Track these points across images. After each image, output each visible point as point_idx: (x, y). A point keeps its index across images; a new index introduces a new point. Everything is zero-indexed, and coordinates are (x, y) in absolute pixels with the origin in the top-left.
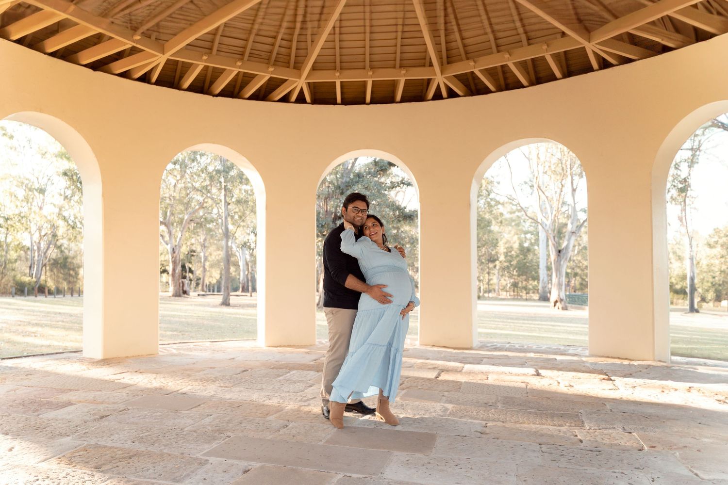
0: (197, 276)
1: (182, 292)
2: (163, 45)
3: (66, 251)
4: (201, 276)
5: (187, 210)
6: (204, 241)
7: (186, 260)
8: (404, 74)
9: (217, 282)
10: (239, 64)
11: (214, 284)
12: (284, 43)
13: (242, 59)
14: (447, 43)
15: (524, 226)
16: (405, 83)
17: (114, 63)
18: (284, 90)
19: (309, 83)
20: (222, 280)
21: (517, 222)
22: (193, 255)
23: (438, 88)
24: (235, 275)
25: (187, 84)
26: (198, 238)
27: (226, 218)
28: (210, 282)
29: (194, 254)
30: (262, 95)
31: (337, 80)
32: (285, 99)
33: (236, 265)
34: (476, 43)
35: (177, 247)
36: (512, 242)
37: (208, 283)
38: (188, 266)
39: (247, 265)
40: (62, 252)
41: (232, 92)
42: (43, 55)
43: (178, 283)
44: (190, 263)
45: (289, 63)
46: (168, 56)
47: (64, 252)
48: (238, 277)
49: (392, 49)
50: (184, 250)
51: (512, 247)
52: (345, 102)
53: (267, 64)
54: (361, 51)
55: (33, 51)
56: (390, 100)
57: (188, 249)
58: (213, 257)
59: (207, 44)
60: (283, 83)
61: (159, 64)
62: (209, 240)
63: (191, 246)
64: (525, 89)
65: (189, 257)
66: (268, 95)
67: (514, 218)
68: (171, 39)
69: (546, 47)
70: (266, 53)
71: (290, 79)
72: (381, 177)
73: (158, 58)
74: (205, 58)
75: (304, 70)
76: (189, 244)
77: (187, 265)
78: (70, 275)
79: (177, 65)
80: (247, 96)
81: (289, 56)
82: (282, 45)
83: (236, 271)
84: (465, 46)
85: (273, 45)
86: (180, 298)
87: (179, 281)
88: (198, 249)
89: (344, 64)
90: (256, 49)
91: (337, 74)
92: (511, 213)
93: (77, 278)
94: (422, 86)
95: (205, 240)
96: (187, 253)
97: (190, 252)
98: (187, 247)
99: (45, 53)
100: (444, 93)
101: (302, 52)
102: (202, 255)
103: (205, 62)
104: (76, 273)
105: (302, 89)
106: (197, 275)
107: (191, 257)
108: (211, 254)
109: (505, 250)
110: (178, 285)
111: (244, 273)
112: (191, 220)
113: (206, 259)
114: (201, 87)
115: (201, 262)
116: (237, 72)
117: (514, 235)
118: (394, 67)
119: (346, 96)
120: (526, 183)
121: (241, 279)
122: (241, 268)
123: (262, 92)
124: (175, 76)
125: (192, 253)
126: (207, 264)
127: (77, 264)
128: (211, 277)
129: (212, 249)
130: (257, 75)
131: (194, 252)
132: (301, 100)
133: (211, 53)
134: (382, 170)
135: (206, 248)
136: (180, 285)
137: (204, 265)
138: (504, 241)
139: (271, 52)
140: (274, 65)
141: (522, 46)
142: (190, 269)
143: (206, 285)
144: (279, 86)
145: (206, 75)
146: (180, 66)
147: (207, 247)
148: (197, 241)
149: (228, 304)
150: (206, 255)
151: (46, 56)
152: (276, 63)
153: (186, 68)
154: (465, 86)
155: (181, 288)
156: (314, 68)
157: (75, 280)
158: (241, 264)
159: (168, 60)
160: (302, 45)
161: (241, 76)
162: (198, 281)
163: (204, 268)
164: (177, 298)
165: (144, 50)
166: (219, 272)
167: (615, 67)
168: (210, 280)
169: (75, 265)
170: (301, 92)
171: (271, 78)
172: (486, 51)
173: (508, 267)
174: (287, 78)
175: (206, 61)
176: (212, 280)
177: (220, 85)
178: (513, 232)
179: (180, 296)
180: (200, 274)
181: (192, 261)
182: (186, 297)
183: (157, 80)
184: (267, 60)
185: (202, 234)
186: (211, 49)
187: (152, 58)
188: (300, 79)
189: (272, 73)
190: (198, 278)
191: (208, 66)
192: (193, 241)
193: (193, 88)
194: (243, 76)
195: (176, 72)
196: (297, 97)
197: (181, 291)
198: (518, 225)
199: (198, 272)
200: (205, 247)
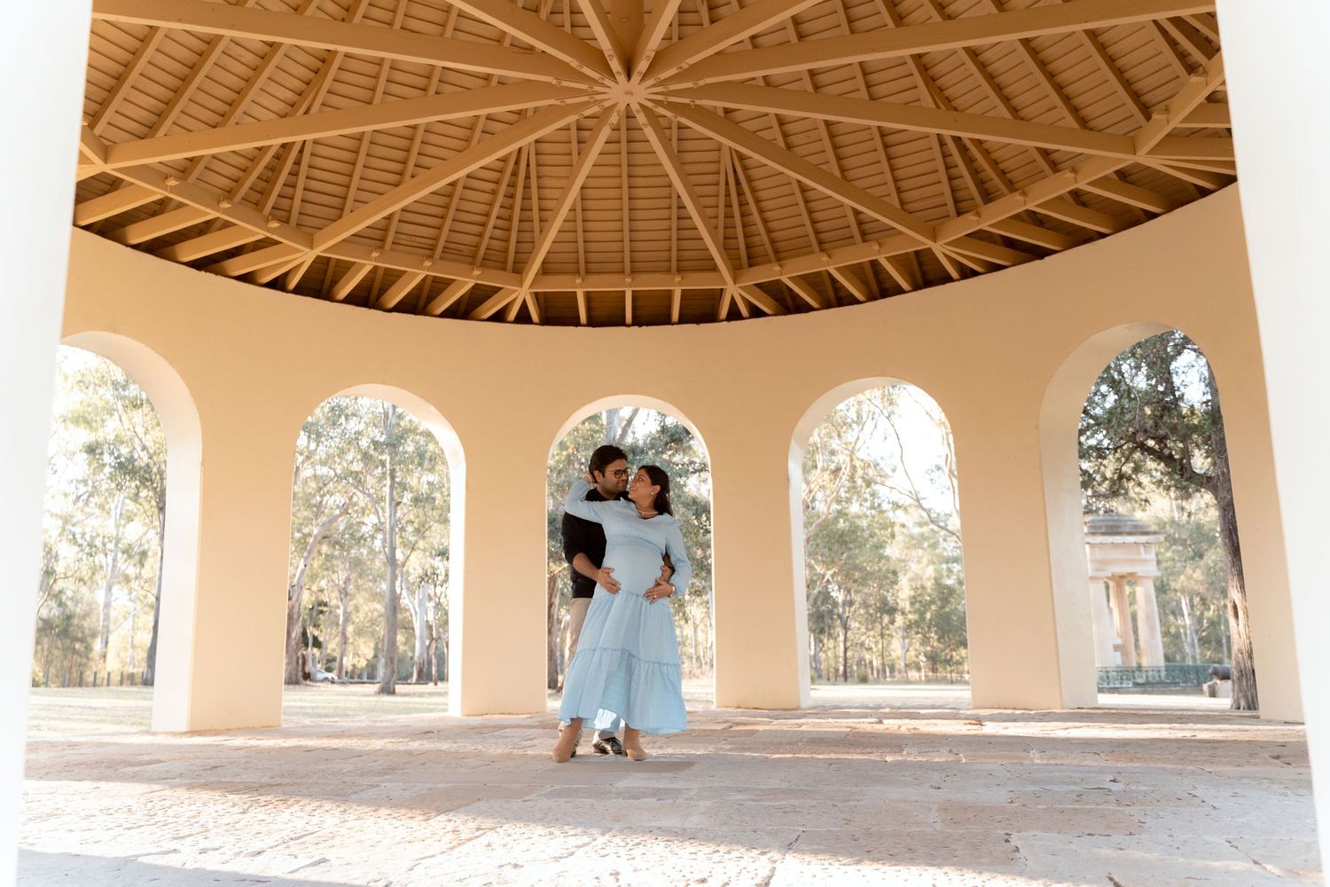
0: (328, 655)
1: (301, 676)
2: (312, 235)
3: (69, 603)
4: (337, 654)
5: (317, 519)
6: (345, 583)
7: (308, 620)
8: (679, 282)
9: (367, 665)
10: (427, 264)
11: (362, 669)
12: (498, 233)
13: (430, 257)
14: (746, 236)
15: (945, 549)
16: (682, 296)
17: (231, 260)
18: (497, 304)
19: (536, 294)
20: (378, 661)
21: (932, 541)
22: (322, 612)
23: (733, 303)
24: (405, 651)
25: (343, 293)
26: (334, 577)
27: (392, 529)
28: (354, 665)
29: (325, 609)
30: (461, 311)
31: (580, 290)
32: (499, 317)
33: (409, 628)
34: (787, 238)
35: (296, 588)
36: (924, 577)
37: (350, 668)
38: (311, 633)
39: (430, 628)
40: (61, 604)
41: (415, 305)
42: (124, 247)
43: (295, 658)
44: (316, 626)
45: (505, 262)
46: (318, 251)
47: (66, 606)
48: (410, 654)
49: (664, 245)
50: (307, 599)
51: (923, 588)
52: (592, 322)
53: (471, 264)
54: (616, 246)
55: (110, 242)
56: (665, 320)
57: (313, 599)
58: (361, 615)
59: (378, 234)
60: (496, 292)
61: (302, 263)
62: (356, 581)
63: (320, 593)
64: (861, 305)
65: (315, 614)
66: (472, 311)
67: (926, 535)
68: (327, 226)
69: (877, 247)
70: (469, 248)
71: (506, 287)
72: (673, 455)
73: (302, 254)
74: (375, 254)
75: (527, 274)
76: (315, 588)
77: (311, 631)
78: (75, 651)
79: (328, 264)
80: (439, 311)
81: (506, 251)
82: (494, 236)
83: (405, 644)
84: (773, 242)
85: (480, 235)
86: (297, 687)
87: (297, 653)
88: (332, 598)
89: (591, 266)
90: (454, 241)
91: (579, 281)
92: (921, 525)
93: (88, 658)
94: (713, 299)
95: (347, 581)
96: (311, 607)
97: (316, 605)
98: (312, 595)
99: (127, 245)
100: (744, 311)
101: (525, 247)
102: (340, 612)
103: (375, 261)
104: (86, 648)
105: (524, 302)
106: (329, 651)
107: (318, 615)
108: (357, 609)
109: (912, 593)
110: (295, 663)
111: (423, 643)
112: (324, 538)
113: (347, 619)
114: (366, 297)
115: (338, 624)
116: (424, 276)
117: (928, 565)
118: (669, 271)
119: (595, 313)
120: (939, 468)
121: (417, 653)
122: (417, 632)
123: (462, 308)
124: (323, 281)
125: (320, 607)
126: (350, 629)
127: (90, 629)
128: (356, 654)
129: (360, 599)
130: (454, 280)
131: (325, 605)
132: (523, 318)
133: (382, 247)
134: (673, 441)
135: (348, 598)
136: (298, 663)
137: (344, 629)
138: (910, 575)
139: (477, 246)
140: (482, 265)
141: (855, 244)
142: (315, 638)
143: (347, 672)
144: (490, 297)
145: (373, 281)
146: (332, 265)
147: (351, 595)
148: (331, 583)
149: (391, 690)
150: (349, 610)
151: (129, 249)
152: (485, 263)
153: (344, 268)
154: (776, 300)
155: (300, 669)
156: (545, 270)
157: (84, 661)
158: (417, 625)
159: (318, 257)
160: (526, 236)
161: (428, 282)
162: (329, 664)
163: (344, 634)
164: (291, 686)
165: (281, 243)
166: (372, 645)
167: (981, 276)
168: (355, 661)
169: (87, 631)
170: (524, 306)
171: (476, 284)
172: (802, 250)
173: (917, 624)
174: (501, 286)
175: (376, 259)
176: (359, 661)
177: (396, 295)
178: (925, 560)
179: (297, 683)
180: (334, 650)
181: (320, 622)
182: (309, 685)
183: (297, 286)
184: (471, 258)
185: (342, 570)
186: (383, 240)
187: (294, 253)
188: (521, 287)
189: (478, 277)
190: (330, 658)
191: (378, 267)
192: (323, 583)
193: (351, 300)
194: (433, 282)
195: (325, 274)
196: (517, 314)
197: (300, 674)
198: (934, 546)
199: (332, 646)
200: (347, 594)
